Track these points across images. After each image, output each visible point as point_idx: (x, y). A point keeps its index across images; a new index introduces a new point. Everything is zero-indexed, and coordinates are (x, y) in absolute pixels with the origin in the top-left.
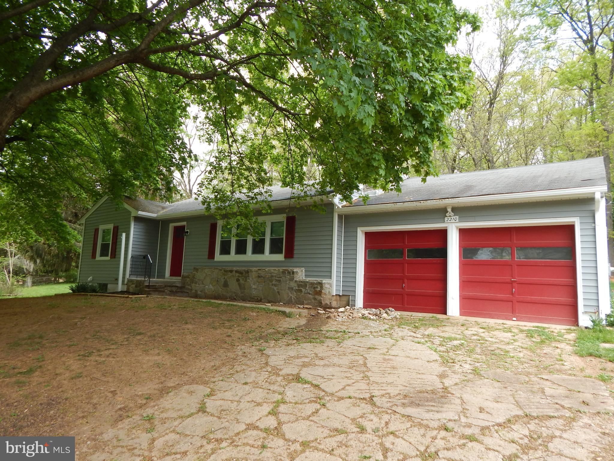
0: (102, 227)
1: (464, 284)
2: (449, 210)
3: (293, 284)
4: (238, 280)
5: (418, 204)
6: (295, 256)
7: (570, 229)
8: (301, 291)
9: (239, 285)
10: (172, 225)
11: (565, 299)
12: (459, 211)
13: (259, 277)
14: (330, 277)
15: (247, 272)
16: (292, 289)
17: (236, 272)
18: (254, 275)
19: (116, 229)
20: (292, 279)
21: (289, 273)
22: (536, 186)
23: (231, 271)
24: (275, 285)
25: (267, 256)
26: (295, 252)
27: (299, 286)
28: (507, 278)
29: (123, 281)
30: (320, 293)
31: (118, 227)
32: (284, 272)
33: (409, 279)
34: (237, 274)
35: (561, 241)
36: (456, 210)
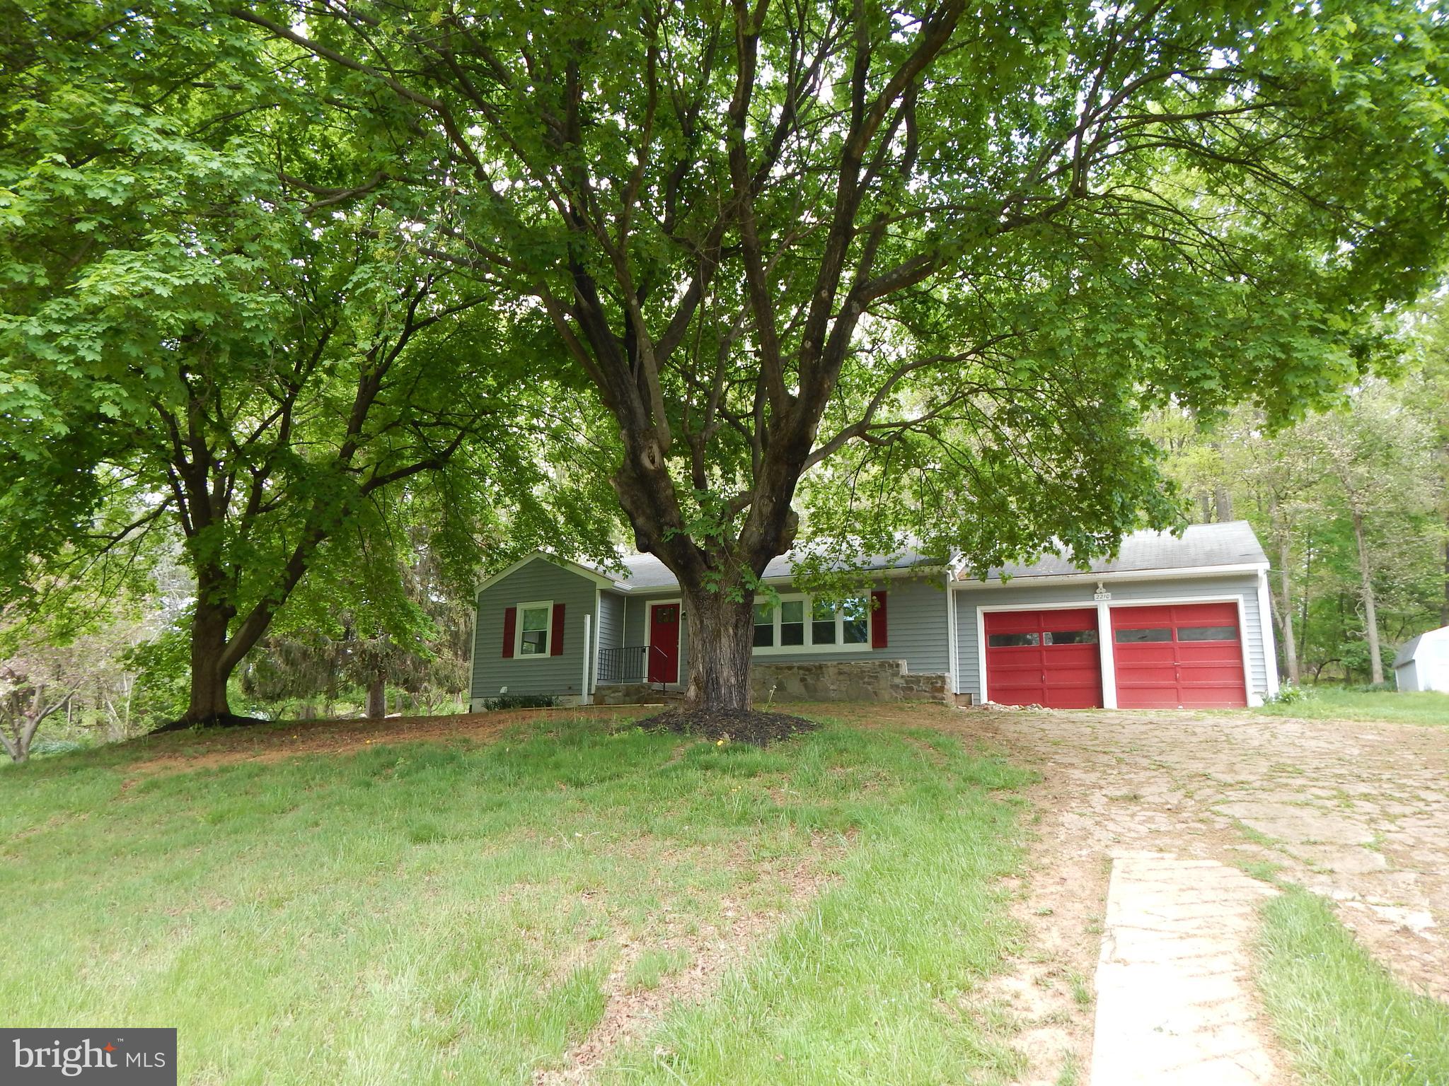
0: (521, 608)
1: (1120, 671)
2: (1101, 586)
3: (897, 681)
4: (803, 680)
5: (1065, 578)
6: (889, 644)
7: (1232, 608)
8: (911, 689)
9: (806, 687)
10: (649, 604)
11: (1232, 682)
12: (1111, 586)
13: (840, 673)
14: (948, 671)
15: (820, 667)
16: (897, 686)
17: (799, 668)
18: (832, 671)
19: (559, 611)
20: (896, 674)
21: (891, 666)
22: (1195, 560)
23: (790, 668)
24: (869, 684)
25: (840, 645)
26: (889, 639)
27: (907, 682)
28: (1170, 662)
29: (589, 689)
30: (942, 689)
31: (563, 606)
32: (882, 665)
33: (1049, 669)
34: (801, 672)
35: (1225, 620)
36: (1109, 586)
